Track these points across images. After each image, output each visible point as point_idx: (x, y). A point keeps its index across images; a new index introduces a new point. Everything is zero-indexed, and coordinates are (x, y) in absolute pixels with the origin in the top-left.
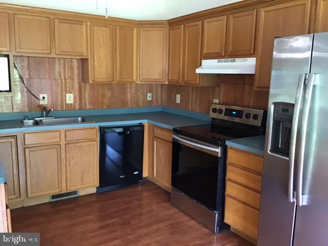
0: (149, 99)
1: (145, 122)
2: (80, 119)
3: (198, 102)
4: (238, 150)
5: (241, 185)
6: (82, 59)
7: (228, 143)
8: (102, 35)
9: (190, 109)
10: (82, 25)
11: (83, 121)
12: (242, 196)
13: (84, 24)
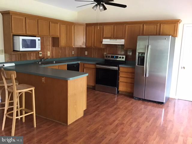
0: (73, 53)
1: (79, 62)
2: (54, 62)
3: (96, 54)
4: (123, 67)
5: (124, 77)
6: (53, 37)
7: (120, 66)
8: (63, 28)
9: (93, 57)
10: (58, 24)
11: (56, 63)
12: (125, 81)
13: (59, 24)
